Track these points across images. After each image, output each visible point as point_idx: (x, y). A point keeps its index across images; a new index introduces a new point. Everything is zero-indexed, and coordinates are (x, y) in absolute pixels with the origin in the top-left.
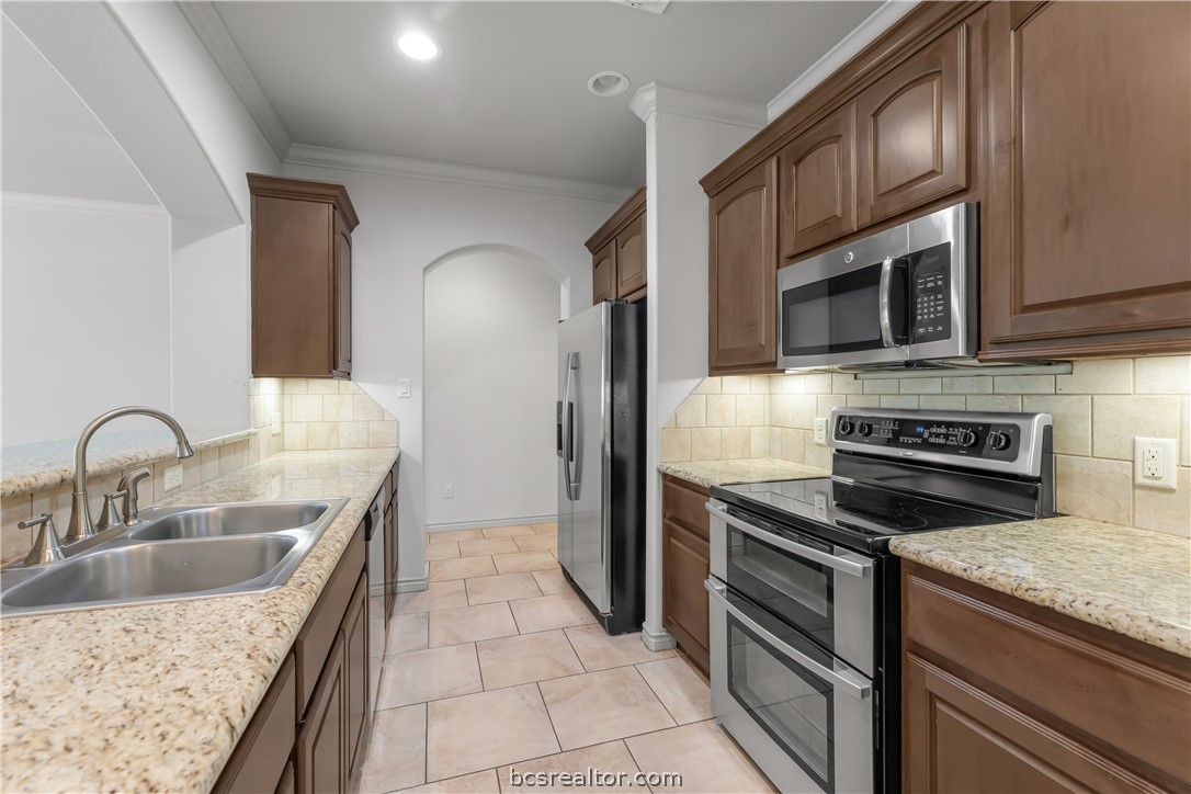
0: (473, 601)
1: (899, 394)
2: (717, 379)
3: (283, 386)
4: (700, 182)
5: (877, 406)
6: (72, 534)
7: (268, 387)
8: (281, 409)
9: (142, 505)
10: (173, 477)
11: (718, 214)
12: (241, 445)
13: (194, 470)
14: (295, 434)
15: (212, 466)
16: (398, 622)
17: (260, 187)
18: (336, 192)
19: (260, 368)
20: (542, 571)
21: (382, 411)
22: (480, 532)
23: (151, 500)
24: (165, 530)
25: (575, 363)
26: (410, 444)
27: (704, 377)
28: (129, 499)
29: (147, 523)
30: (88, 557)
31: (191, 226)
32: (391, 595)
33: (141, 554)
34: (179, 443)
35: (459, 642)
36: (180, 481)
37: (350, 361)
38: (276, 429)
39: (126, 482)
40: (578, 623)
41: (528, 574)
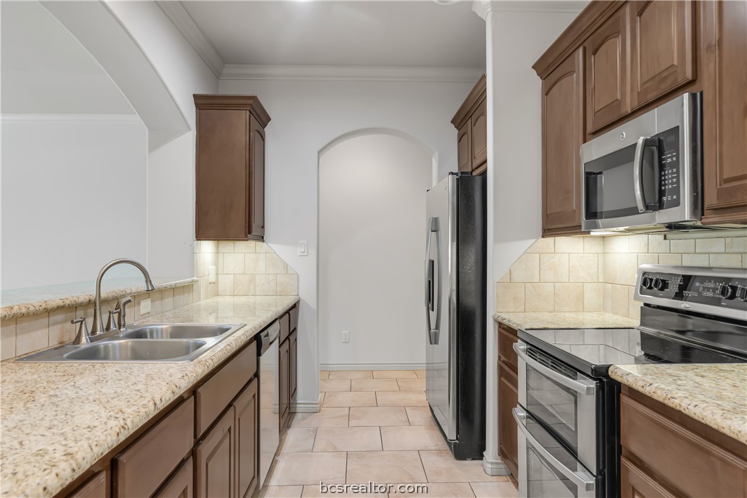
0: (351, 424)
1: (695, 253)
2: (550, 240)
3: (217, 247)
4: (533, 67)
5: (680, 265)
6: (94, 332)
7: (207, 248)
8: (216, 264)
9: (128, 320)
10: (145, 306)
11: (547, 94)
12: (187, 288)
13: (157, 303)
14: (225, 282)
15: (169, 301)
16: (293, 434)
17: (202, 103)
18: (251, 102)
19: (202, 233)
20: (414, 407)
21: (286, 266)
22: (370, 373)
23: (133, 318)
24: (139, 334)
25: (435, 227)
26: (308, 297)
27: (538, 238)
28: (121, 316)
29: (130, 331)
30: (102, 344)
31: (159, 136)
32: (287, 414)
33: (126, 346)
34: (146, 281)
35: (335, 450)
36: (149, 310)
37: (263, 227)
38: (212, 278)
39: (119, 305)
40: (433, 448)
41: (403, 409)
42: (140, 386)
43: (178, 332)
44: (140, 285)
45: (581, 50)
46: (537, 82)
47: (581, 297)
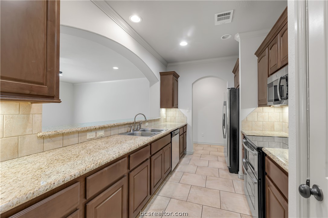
0: (201, 159)
3: (166, 110)
4: (255, 54)
6: (134, 129)
7: (163, 110)
8: (166, 114)
9: (142, 127)
10: (147, 124)
12: (158, 120)
13: (150, 123)
14: (169, 119)
15: (153, 123)
16: (184, 160)
17: (162, 74)
18: (173, 73)
19: (162, 107)
20: (221, 156)
21: (184, 115)
22: (210, 146)
24: (144, 131)
25: (225, 104)
26: (189, 123)
27: (256, 107)
28: (140, 126)
29: (142, 130)
30: (135, 132)
31: (152, 83)
32: (183, 153)
33: (140, 133)
35: (195, 165)
36: (148, 125)
37: (177, 105)
38: (165, 118)
39: (140, 123)
40: (223, 168)
41: (217, 157)
42: (137, 141)
43: (153, 130)
44: (144, 119)
45: (267, 48)
46: (256, 58)
47: (273, 127)
